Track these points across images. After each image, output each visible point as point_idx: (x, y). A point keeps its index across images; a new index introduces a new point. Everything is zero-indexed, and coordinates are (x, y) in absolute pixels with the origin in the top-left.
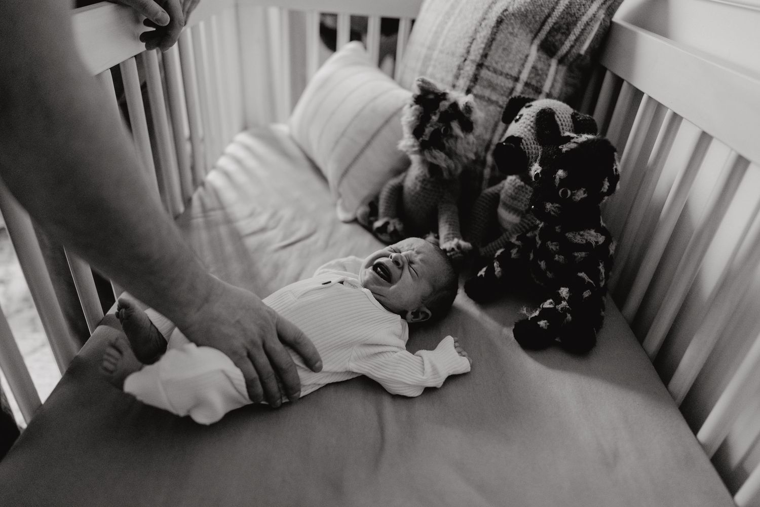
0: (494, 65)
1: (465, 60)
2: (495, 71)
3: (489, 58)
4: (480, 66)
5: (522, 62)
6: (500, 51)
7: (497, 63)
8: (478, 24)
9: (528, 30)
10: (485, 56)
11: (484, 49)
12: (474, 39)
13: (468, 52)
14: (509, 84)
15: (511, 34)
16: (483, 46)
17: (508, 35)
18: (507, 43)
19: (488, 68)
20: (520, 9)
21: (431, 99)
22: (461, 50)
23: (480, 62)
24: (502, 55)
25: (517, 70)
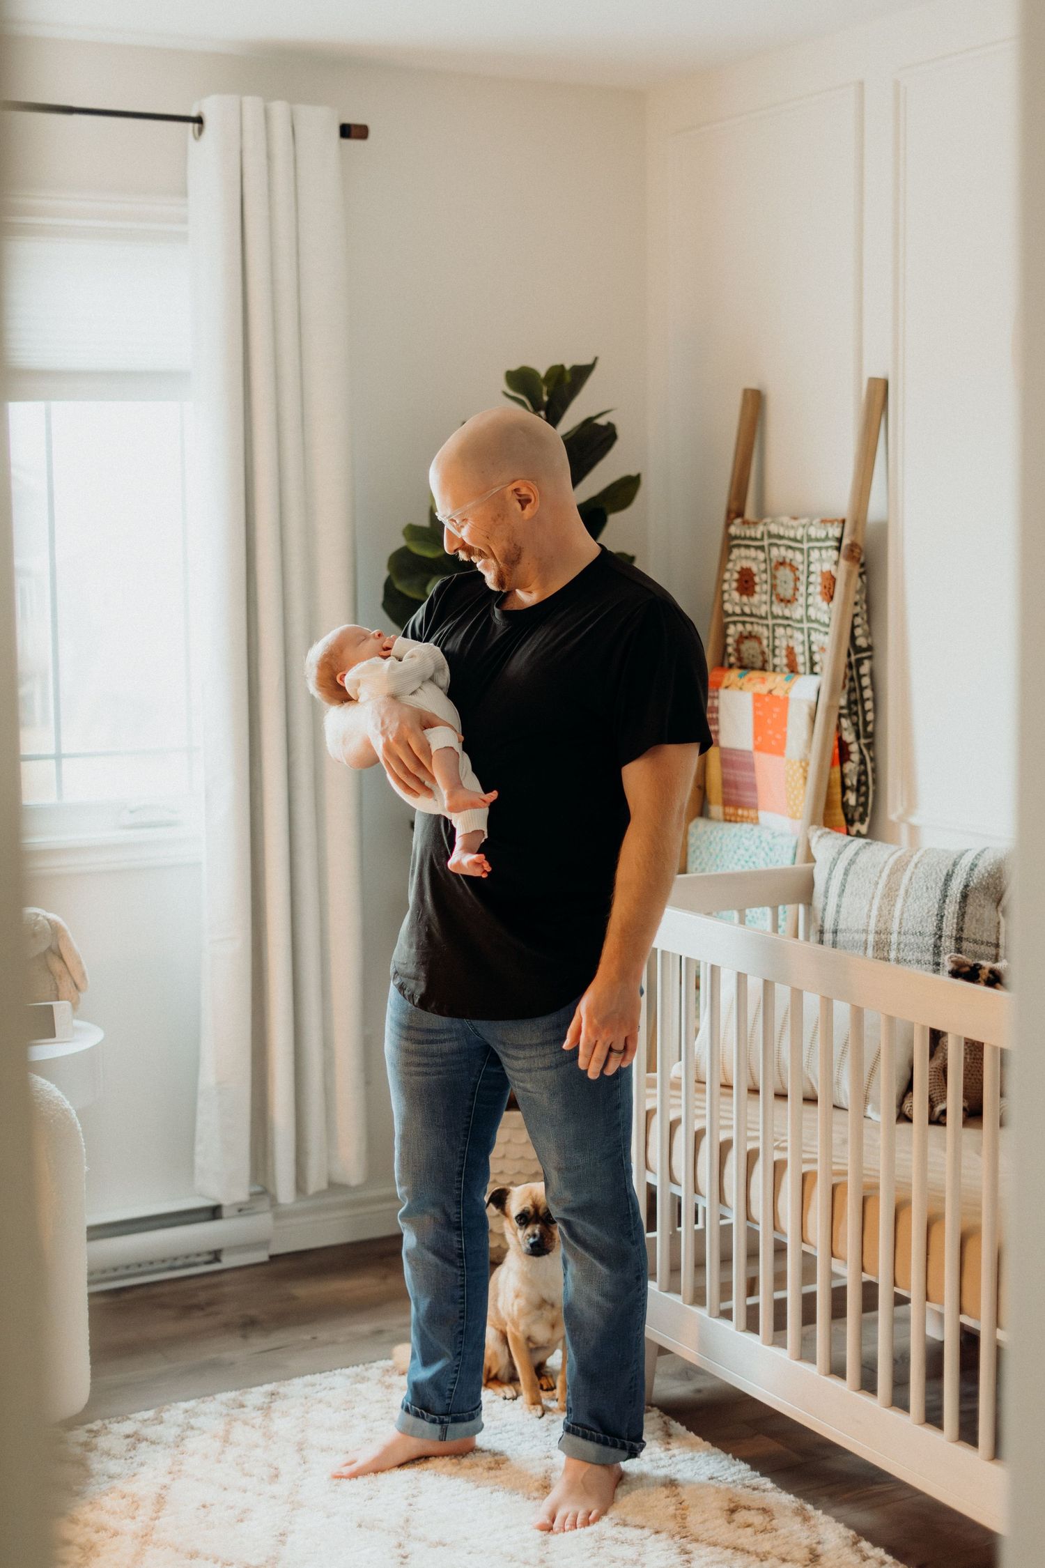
0: (973, 936)
1: (940, 937)
2: (975, 942)
3: (965, 931)
4: (959, 940)
5: (996, 930)
6: (974, 922)
7: (974, 934)
8: (942, 902)
9: (991, 900)
10: (960, 930)
11: (957, 924)
12: (942, 917)
13: (940, 929)
14: (992, 951)
15: (980, 906)
16: (955, 920)
17: (978, 907)
18: (978, 916)
19: (967, 939)
20: (981, 883)
21: (968, 972)
22: (931, 928)
23: (958, 936)
24: (977, 926)
25: (994, 937)
